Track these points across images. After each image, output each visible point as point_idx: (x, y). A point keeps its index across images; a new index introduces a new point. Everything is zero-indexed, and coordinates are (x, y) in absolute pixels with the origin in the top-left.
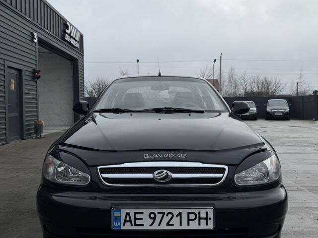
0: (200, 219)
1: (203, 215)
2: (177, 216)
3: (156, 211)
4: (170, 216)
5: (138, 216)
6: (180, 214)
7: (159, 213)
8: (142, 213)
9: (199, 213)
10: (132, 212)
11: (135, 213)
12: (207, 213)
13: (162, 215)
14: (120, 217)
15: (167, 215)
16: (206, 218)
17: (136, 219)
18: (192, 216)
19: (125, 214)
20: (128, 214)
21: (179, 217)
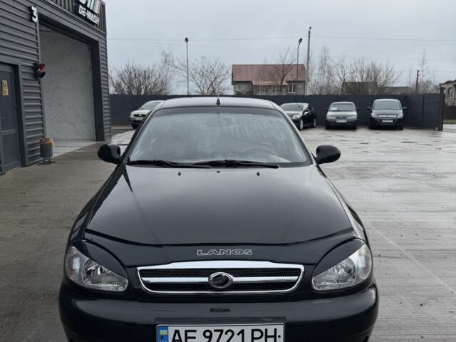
0: (267, 337)
1: (271, 333)
2: (238, 334)
3: (212, 329)
4: (230, 334)
5: (189, 334)
6: (242, 332)
7: (215, 331)
8: (195, 331)
9: (266, 330)
10: (182, 330)
11: (186, 332)
12: (275, 330)
13: (219, 333)
14: (167, 336)
15: (226, 333)
16: (275, 336)
17: (187, 338)
18: (257, 334)
19: (173, 332)
20: (177, 332)
21: (241, 335)
